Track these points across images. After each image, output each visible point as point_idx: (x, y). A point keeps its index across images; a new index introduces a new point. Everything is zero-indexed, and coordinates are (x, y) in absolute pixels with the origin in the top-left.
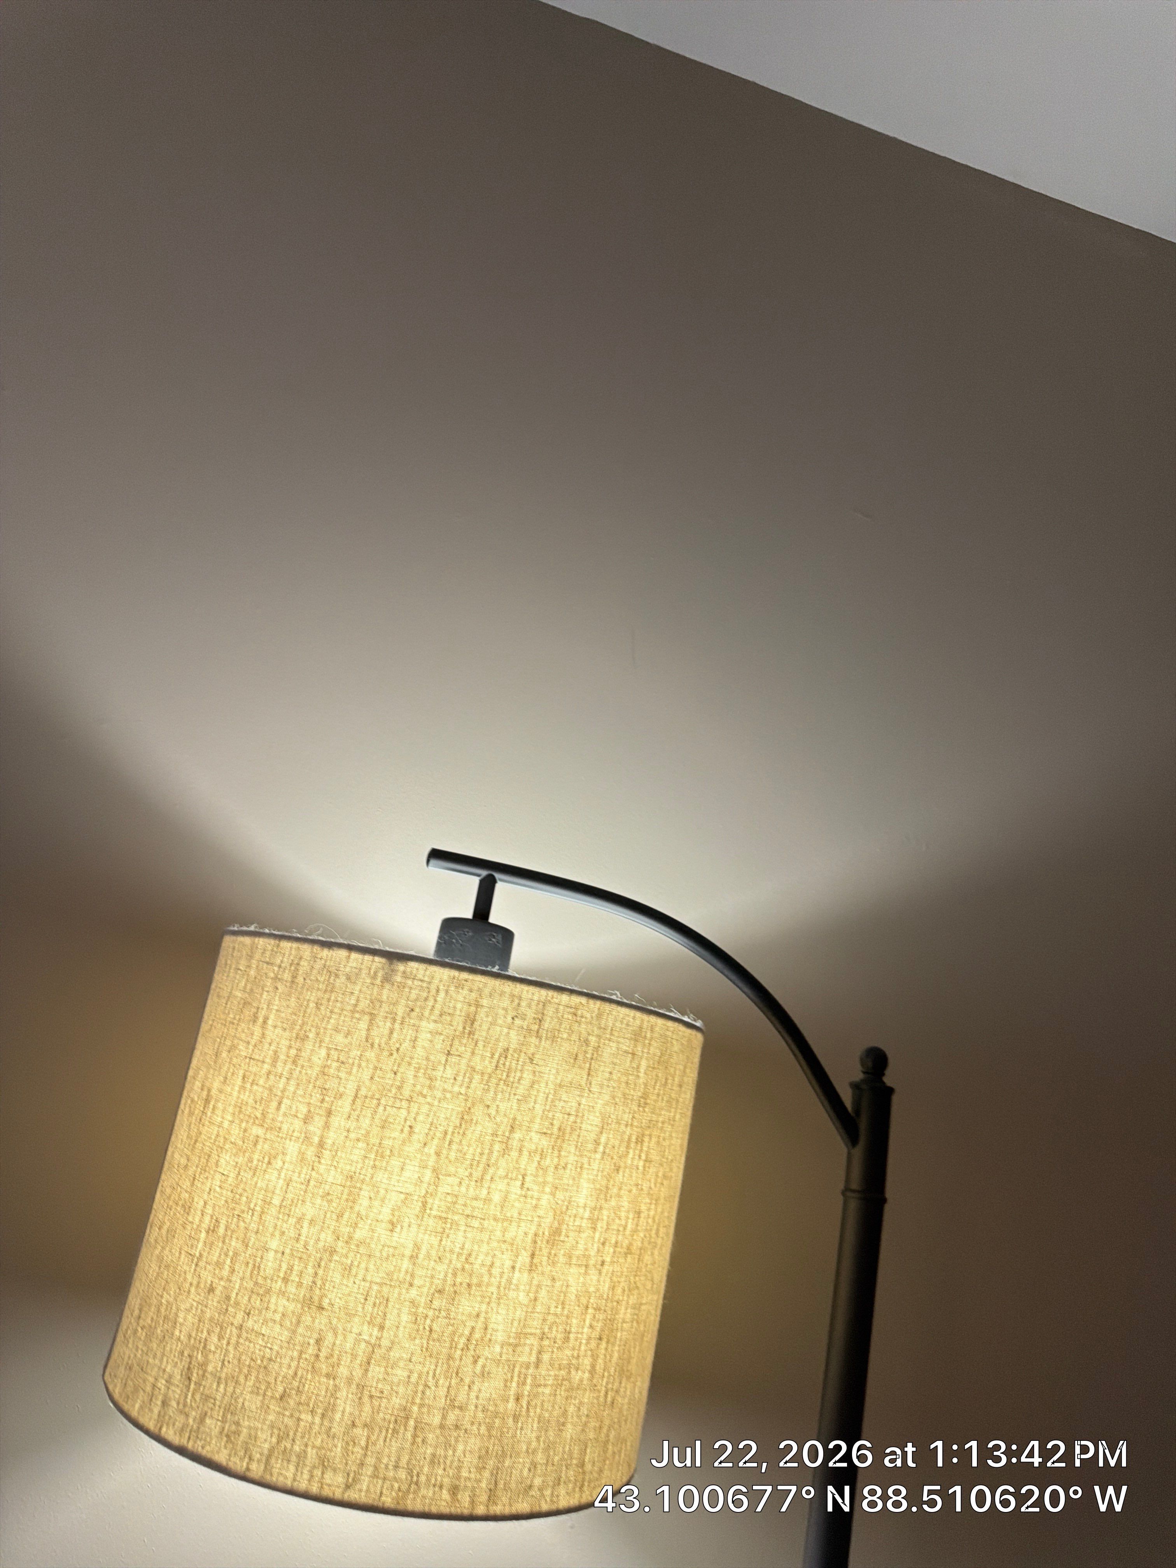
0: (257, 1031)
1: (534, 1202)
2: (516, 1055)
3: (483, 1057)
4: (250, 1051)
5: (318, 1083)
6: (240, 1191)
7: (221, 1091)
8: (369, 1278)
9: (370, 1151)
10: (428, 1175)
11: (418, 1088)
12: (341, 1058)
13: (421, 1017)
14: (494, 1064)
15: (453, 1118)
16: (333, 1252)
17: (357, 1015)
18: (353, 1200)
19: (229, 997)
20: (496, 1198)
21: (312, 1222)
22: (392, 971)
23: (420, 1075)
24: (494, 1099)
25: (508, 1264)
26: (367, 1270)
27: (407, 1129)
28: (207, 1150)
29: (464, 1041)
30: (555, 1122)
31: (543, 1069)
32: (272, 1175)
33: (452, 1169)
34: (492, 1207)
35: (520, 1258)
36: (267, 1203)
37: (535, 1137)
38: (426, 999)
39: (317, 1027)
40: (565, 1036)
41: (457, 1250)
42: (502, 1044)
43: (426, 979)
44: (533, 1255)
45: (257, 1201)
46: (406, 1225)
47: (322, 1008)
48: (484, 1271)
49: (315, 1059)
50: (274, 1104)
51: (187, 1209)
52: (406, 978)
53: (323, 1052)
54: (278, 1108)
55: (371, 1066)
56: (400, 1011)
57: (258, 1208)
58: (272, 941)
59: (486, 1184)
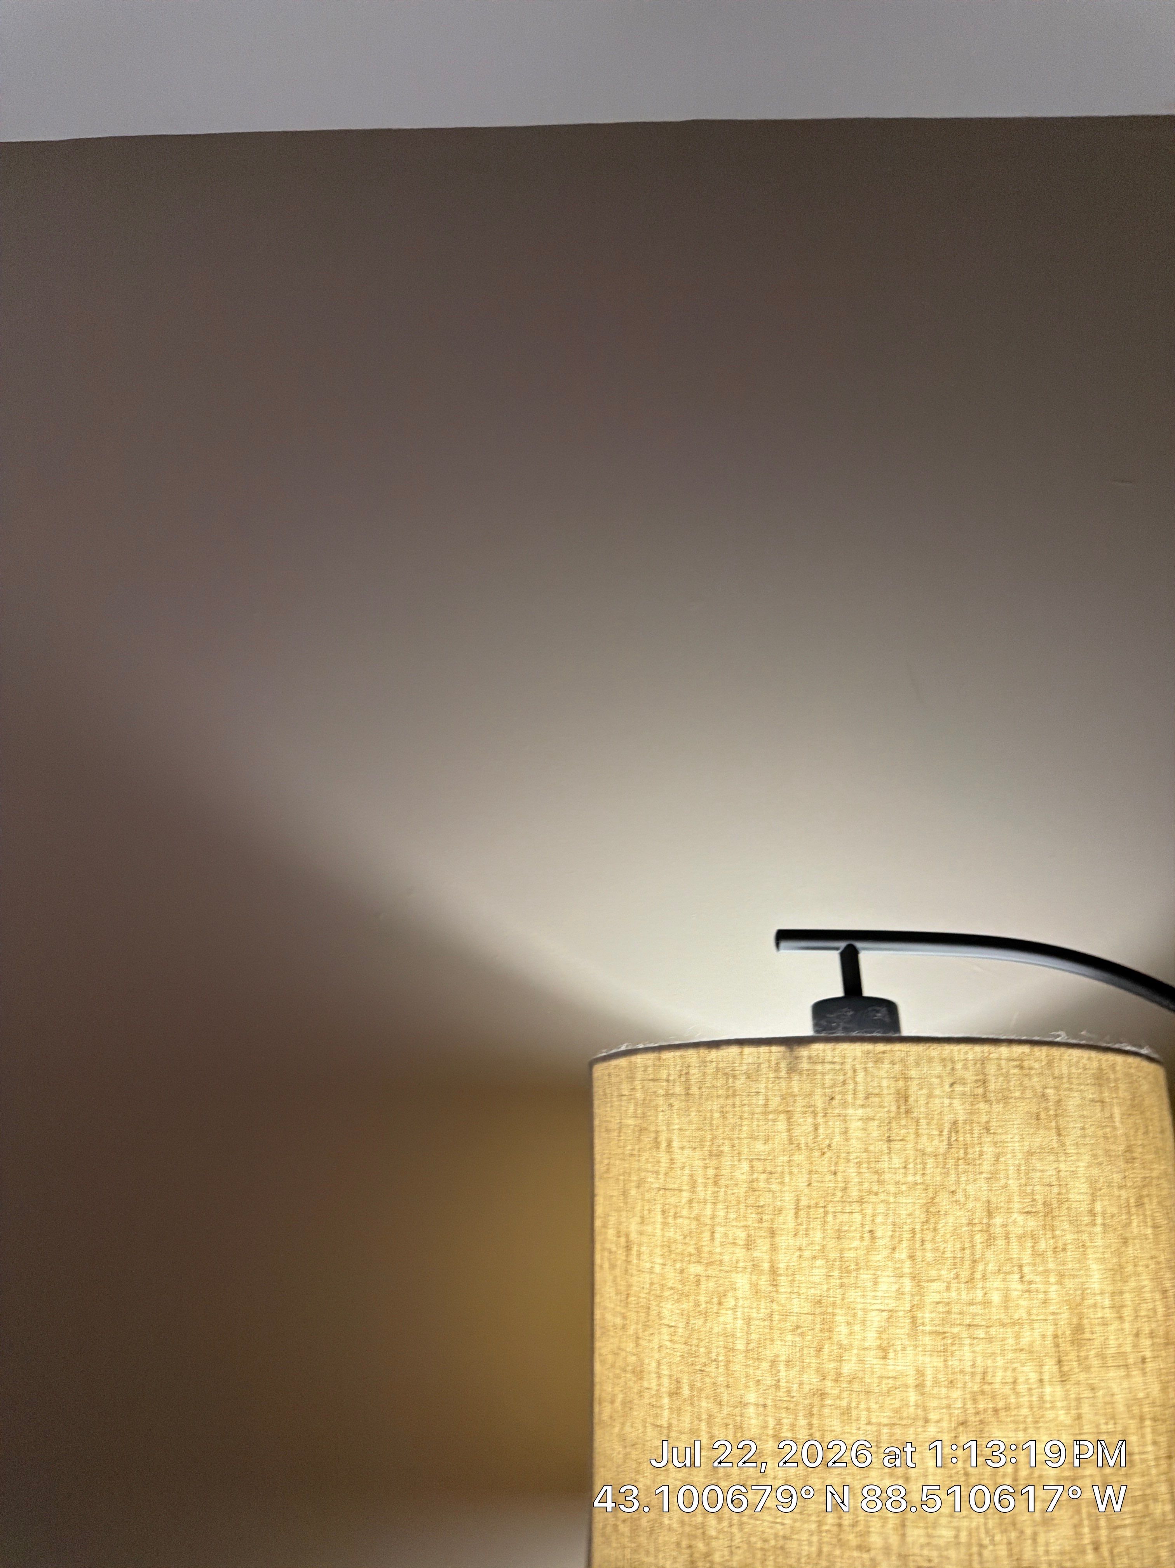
0: (664, 1158)
1: (1041, 1296)
2: (968, 1128)
3: (931, 1137)
4: (661, 1181)
5: (750, 1201)
6: (695, 1342)
7: (641, 1233)
8: (874, 1420)
9: (831, 1268)
10: (908, 1285)
11: (866, 1186)
12: (769, 1169)
13: (844, 1104)
14: (946, 1142)
15: (917, 1213)
16: (823, 1395)
17: (771, 1116)
18: (829, 1328)
19: (620, 1128)
20: (996, 1298)
21: (789, 1363)
22: (796, 1058)
23: (864, 1170)
24: (958, 1182)
25: (1034, 1377)
26: (869, 1410)
27: (867, 1235)
28: (643, 1302)
29: (903, 1122)
30: (1037, 1197)
31: (1003, 1137)
32: (727, 1317)
33: (933, 1273)
34: (994, 1310)
35: (1046, 1368)
36: (730, 1350)
37: (1020, 1219)
38: (844, 1083)
39: (731, 1139)
40: (1018, 1094)
41: (968, 1369)
42: (948, 1118)
43: (837, 1059)
44: (1060, 1362)
45: (718, 1350)
46: (899, 1348)
47: (730, 1116)
48: (1007, 1390)
49: (737, 1174)
50: (706, 1235)
51: (639, 1373)
52: (815, 1063)
53: (745, 1166)
54: (712, 1239)
55: (804, 1171)
56: (819, 1101)
57: (721, 1358)
58: (652, 1056)
59: (980, 1285)
